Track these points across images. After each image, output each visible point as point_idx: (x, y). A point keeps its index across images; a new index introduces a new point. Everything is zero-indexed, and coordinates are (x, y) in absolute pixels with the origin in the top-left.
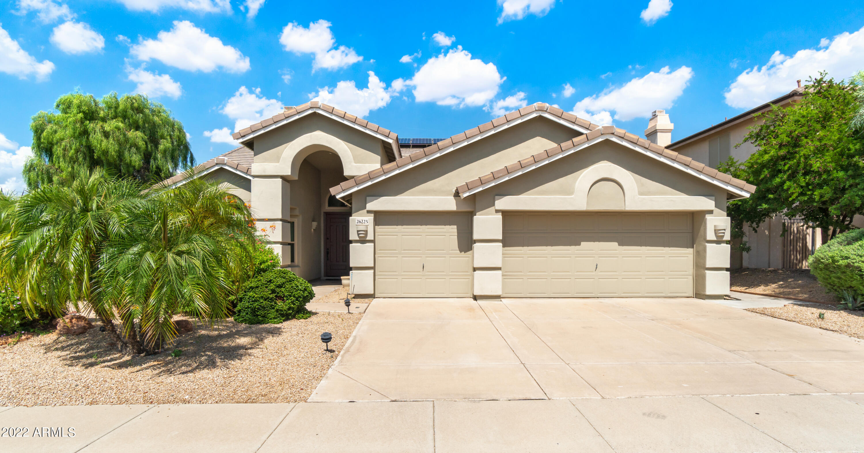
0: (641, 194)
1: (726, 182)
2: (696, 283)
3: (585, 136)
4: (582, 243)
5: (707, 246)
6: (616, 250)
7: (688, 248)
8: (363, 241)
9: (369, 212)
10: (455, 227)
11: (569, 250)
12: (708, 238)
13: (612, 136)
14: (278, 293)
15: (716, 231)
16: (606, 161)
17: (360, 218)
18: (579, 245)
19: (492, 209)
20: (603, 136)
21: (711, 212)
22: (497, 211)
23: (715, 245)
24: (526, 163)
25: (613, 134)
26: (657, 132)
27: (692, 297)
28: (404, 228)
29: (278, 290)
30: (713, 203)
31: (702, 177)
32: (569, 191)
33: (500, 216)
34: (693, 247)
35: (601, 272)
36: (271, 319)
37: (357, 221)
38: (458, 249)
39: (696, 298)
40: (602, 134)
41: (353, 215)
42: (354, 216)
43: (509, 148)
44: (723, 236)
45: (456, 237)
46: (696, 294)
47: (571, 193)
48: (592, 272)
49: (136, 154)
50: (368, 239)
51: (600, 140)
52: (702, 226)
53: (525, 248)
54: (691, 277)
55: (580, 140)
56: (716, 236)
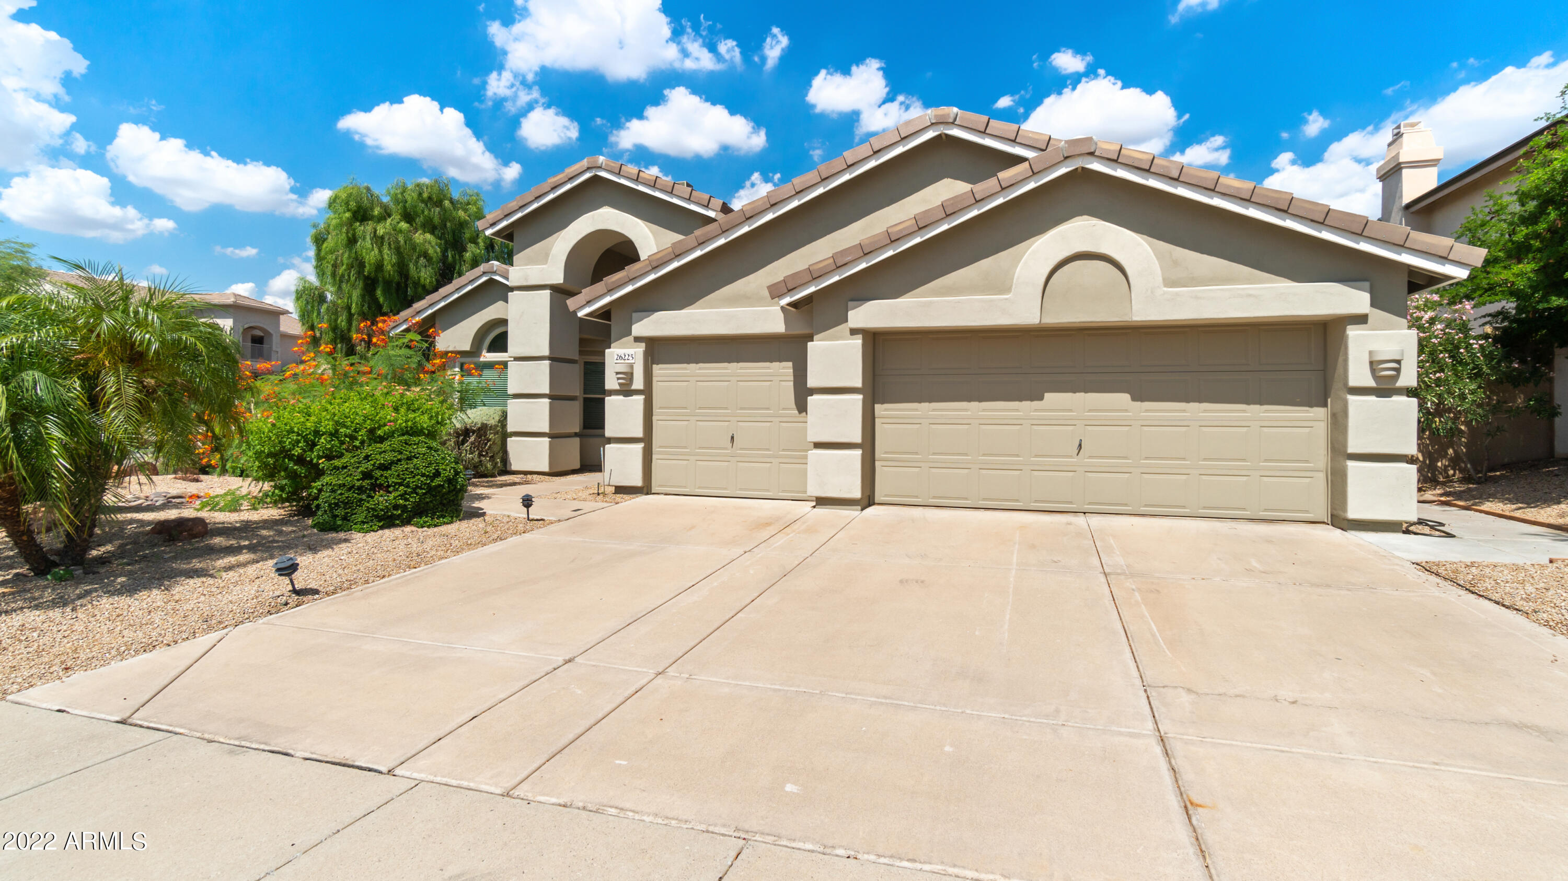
0: (1170, 282)
1: (1394, 244)
2: (1332, 492)
3: (1026, 164)
4: (1047, 395)
5: (1350, 402)
6: (1126, 411)
7: (1311, 406)
8: (626, 391)
9: (638, 339)
10: (790, 364)
11: (1017, 410)
12: (1353, 382)
13: (1090, 158)
14: (377, 479)
15: (1374, 365)
16: (1085, 217)
17: (621, 352)
18: (1041, 398)
19: (844, 328)
20: (1068, 162)
21: (1361, 319)
22: (854, 332)
23: (1373, 398)
24: (901, 231)
25: (1092, 154)
26: (1401, 169)
27: (1324, 523)
28: (700, 369)
29: (378, 473)
30: (1365, 297)
31: (1326, 235)
32: (1001, 286)
33: (858, 341)
34: (1325, 405)
35: (1090, 457)
36: (355, 524)
37: (616, 357)
38: (795, 407)
39: (1333, 525)
40: (1066, 158)
41: (612, 345)
42: (615, 348)
43: (888, 205)
44: (1396, 377)
45: (792, 384)
46: (1332, 515)
47: (1007, 290)
48: (1071, 457)
49: (425, 266)
50: (634, 387)
51: (1062, 171)
52: (1341, 354)
53: (925, 405)
54: (1321, 476)
55: (1015, 175)
56: (1375, 377)
